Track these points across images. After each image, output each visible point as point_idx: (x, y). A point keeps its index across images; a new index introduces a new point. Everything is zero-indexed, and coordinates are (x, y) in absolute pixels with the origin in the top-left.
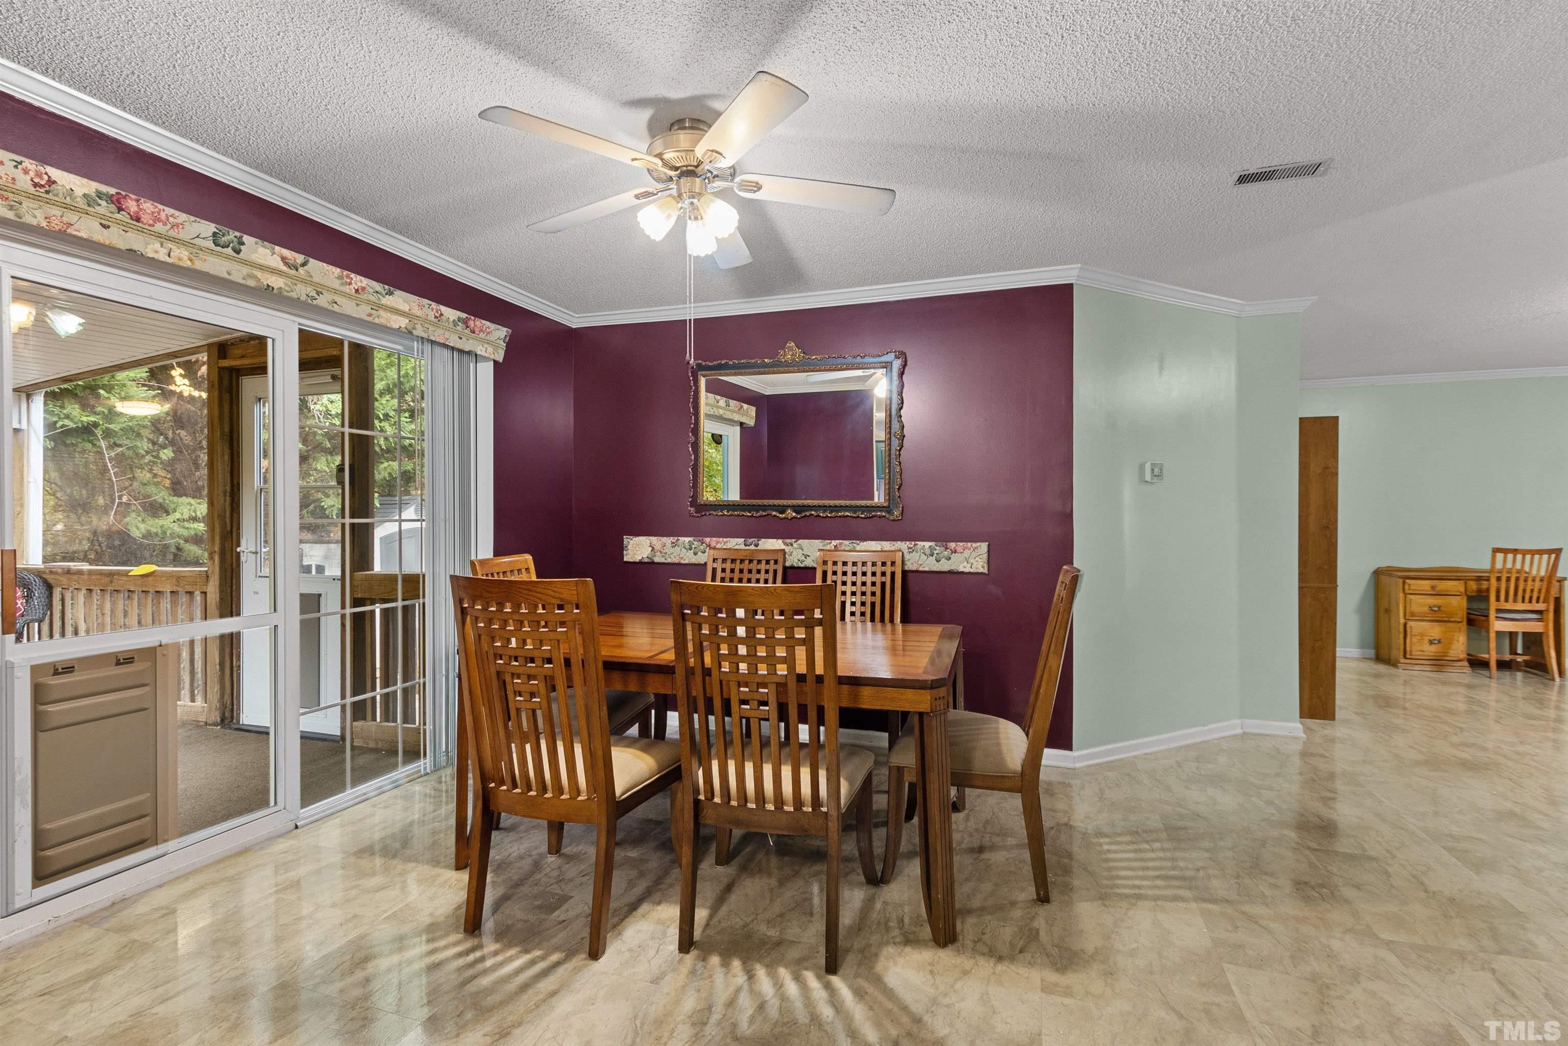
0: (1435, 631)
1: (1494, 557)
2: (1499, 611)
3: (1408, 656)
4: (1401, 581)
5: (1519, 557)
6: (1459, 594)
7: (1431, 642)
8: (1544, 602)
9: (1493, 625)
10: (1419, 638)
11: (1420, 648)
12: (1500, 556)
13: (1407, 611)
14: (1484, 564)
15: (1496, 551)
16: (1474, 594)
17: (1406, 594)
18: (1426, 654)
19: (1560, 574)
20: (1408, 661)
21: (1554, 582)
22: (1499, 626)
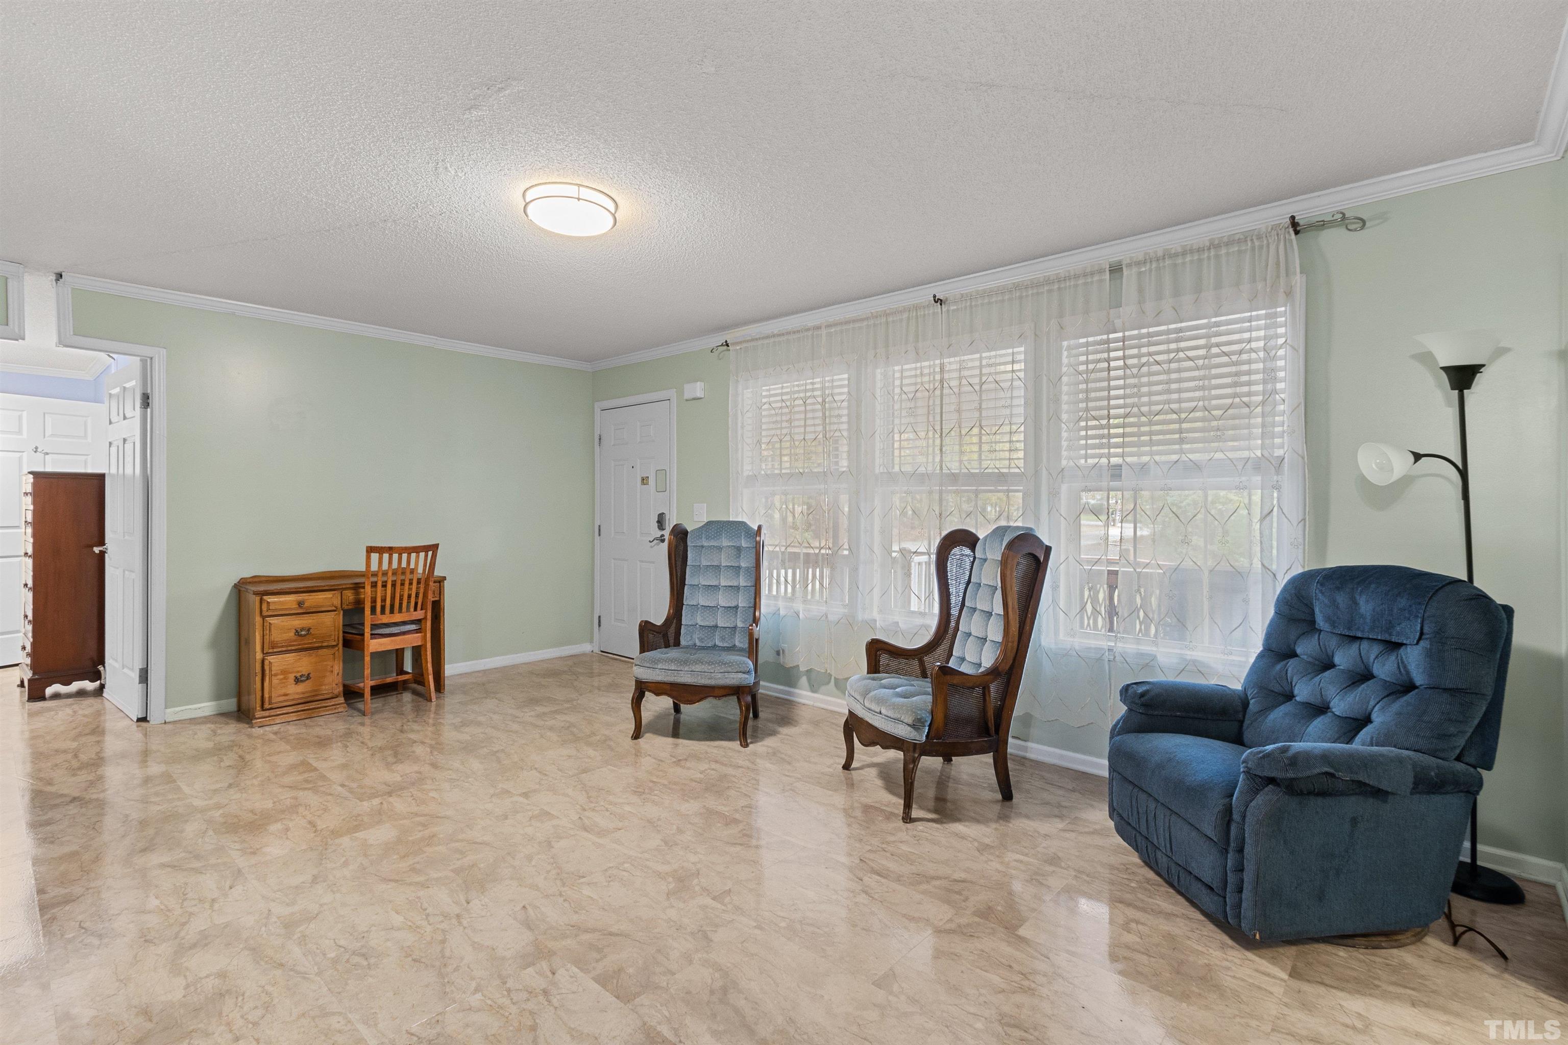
0: (302, 663)
1: (368, 558)
2: (374, 626)
3: (267, 706)
4: (258, 598)
5: (395, 556)
6: (334, 608)
7: (297, 680)
8: (422, 609)
9: (368, 645)
10: (282, 677)
11: (283, 691)
12: (375, 557)
13: (267, 642)
14: (359, 565)
15: (370, 550)
16: (350, 607)
17: (264, 617)
18: (291, 697)
19: (438, 573)
20: (267, 713)
21: (431, 584)
22: (374, 645)
